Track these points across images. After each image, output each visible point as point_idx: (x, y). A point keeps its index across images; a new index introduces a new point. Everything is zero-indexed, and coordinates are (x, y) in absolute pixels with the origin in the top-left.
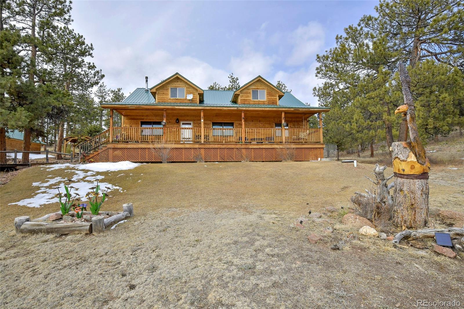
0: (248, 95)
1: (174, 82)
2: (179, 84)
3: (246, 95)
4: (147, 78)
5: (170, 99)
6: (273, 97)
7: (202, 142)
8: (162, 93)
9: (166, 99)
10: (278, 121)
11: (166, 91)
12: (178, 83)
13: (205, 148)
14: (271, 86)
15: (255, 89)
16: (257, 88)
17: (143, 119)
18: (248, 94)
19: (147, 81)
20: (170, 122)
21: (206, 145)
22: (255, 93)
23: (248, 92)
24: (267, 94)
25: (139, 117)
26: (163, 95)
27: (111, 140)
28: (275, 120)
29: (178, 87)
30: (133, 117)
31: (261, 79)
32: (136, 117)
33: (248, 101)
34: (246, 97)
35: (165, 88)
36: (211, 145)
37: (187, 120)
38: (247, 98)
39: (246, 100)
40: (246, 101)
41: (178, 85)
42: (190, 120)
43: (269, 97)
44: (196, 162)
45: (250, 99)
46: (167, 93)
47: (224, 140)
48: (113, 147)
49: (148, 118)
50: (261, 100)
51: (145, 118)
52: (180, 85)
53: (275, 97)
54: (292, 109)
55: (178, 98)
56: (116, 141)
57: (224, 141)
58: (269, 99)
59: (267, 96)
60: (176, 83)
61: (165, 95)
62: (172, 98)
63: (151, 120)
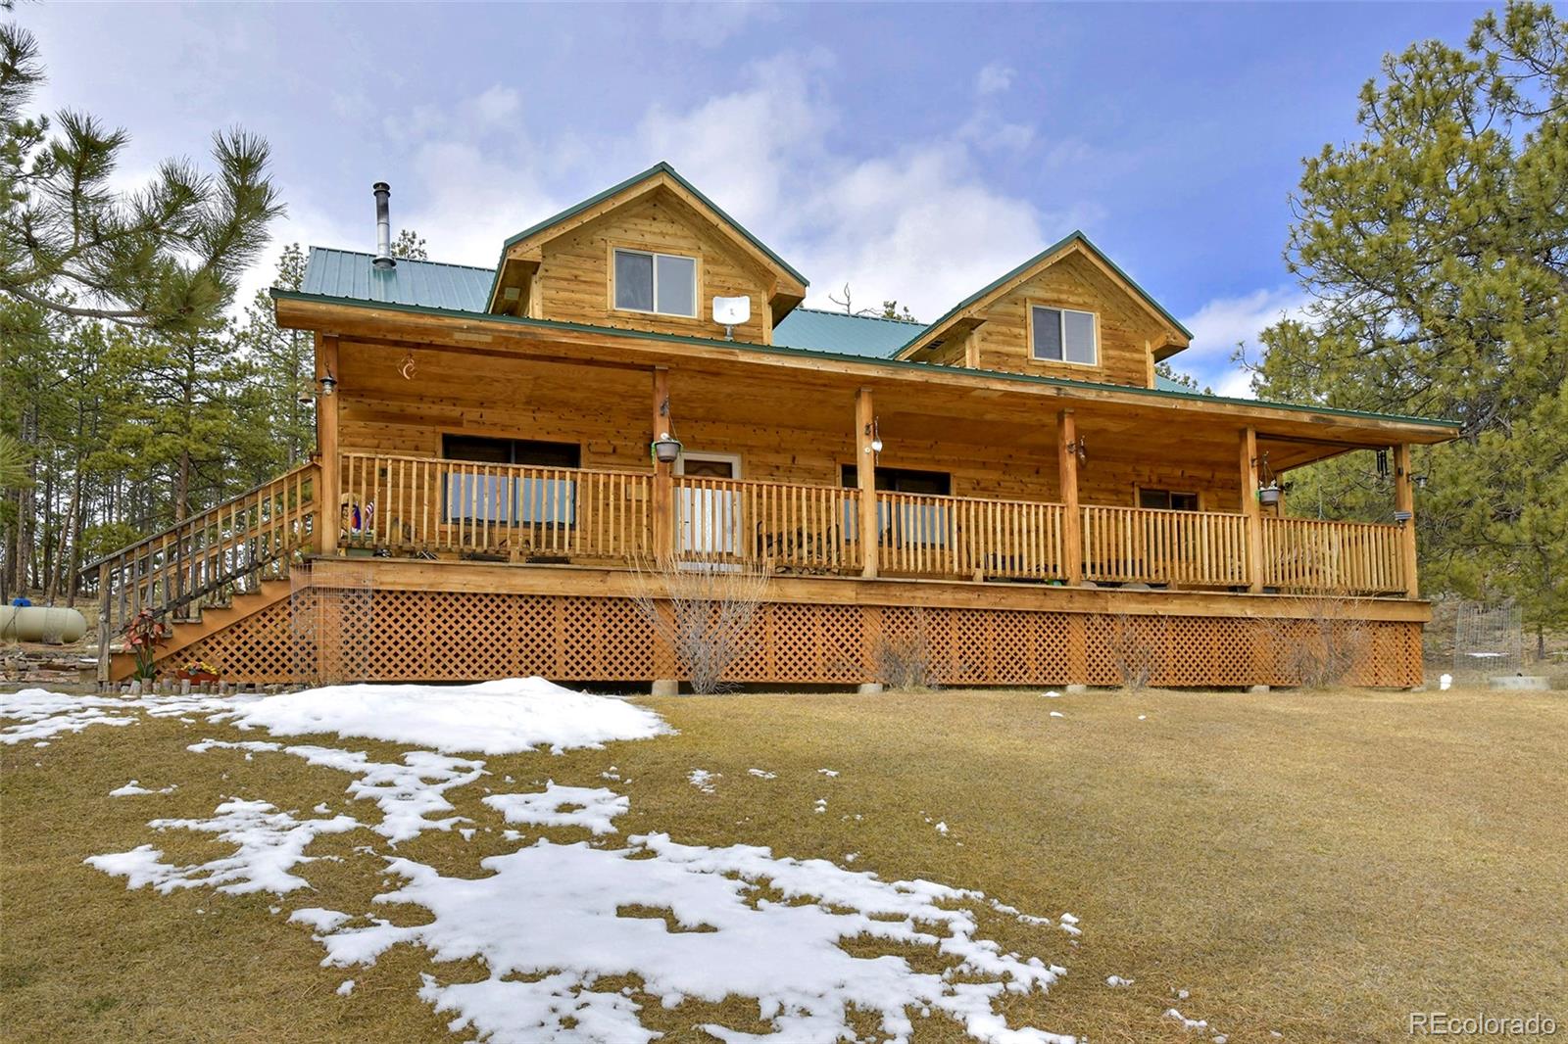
0: (1016, 331)
1: (637, 216)
2: (663, 235)
3: (1004, 329)
4: (382, 190)
5: (613, 316)
6: (1127, 355)
7: (869, 572)
8: (565, 273)
9: (588, 311)
10: (1154, 479)
11: (589, 264)
12: (657, 227)
13: (884, 609)
14: (1130, 291)
15: (1045, 301)
16: (1055, 296)
17: (458, 423)
18: (1015, 325)
19: (383, 210)
20: (614, 451)
21: (895, 591)
22: (1048, 324)
23: (1013, 315)
24: (1104, 337)
25: (435, 410)
26: (573, 286)
27: (328, 540)
28: (1138, 475)
29: (658, 247)
30: (393, 406)
31: (1083, 250)
32: (412, 408)
33: (1017, 361)
34: (1004, 343)
35: (585, 249)
36: (920, 594)
37: (710, 446)
38: (1010, 344)
39: (1008, 355)
40: (1005, 363)
41: (658, 240)
42: (727, 448)
43: (1112, 353)
44: (853, 688)
45: (1022, 351)
46: (598, 277)
47: (978, 566)
48: (349, 584)
49: (489, 415)
50: (1076, 364)
51: (473, 414)
52: (668, 241)
53: (1137, 356)
54: (1306, 418)
55: (656, 312)
56: (362, 548)
57: (979, 574)
58: (1110, 363)
59: (1104, 347)
60: (645, 225)
61: (583, 287)
62: (625, 311)
63: (504, 428)
